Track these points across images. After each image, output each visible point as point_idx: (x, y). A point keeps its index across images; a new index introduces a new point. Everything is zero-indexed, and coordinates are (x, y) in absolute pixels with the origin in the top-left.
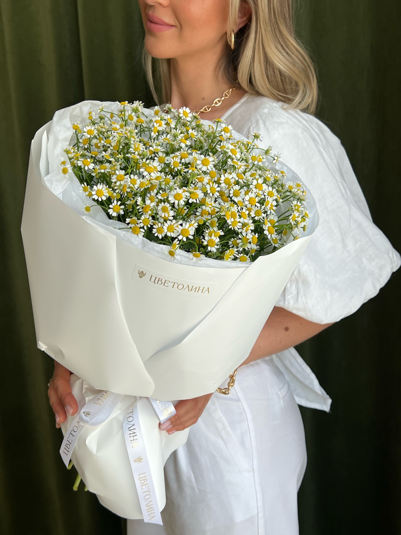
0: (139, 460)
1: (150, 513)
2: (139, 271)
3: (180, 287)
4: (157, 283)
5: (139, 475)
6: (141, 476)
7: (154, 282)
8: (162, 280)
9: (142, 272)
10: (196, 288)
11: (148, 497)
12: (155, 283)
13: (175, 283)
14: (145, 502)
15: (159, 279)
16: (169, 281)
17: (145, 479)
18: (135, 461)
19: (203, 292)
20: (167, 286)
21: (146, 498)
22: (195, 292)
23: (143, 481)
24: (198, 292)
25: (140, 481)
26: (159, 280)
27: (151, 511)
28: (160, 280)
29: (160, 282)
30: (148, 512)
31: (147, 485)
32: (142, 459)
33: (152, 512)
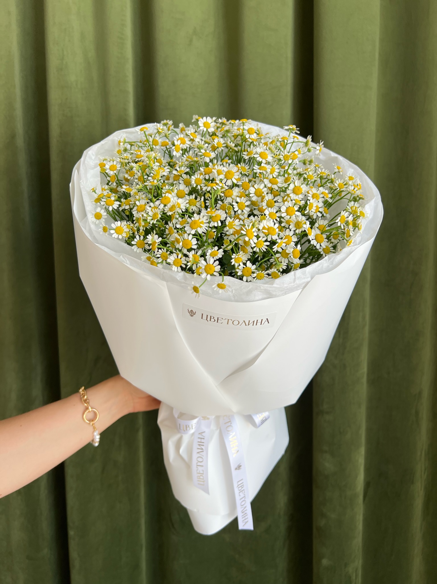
9: (192, 310)
33: (246, 517)
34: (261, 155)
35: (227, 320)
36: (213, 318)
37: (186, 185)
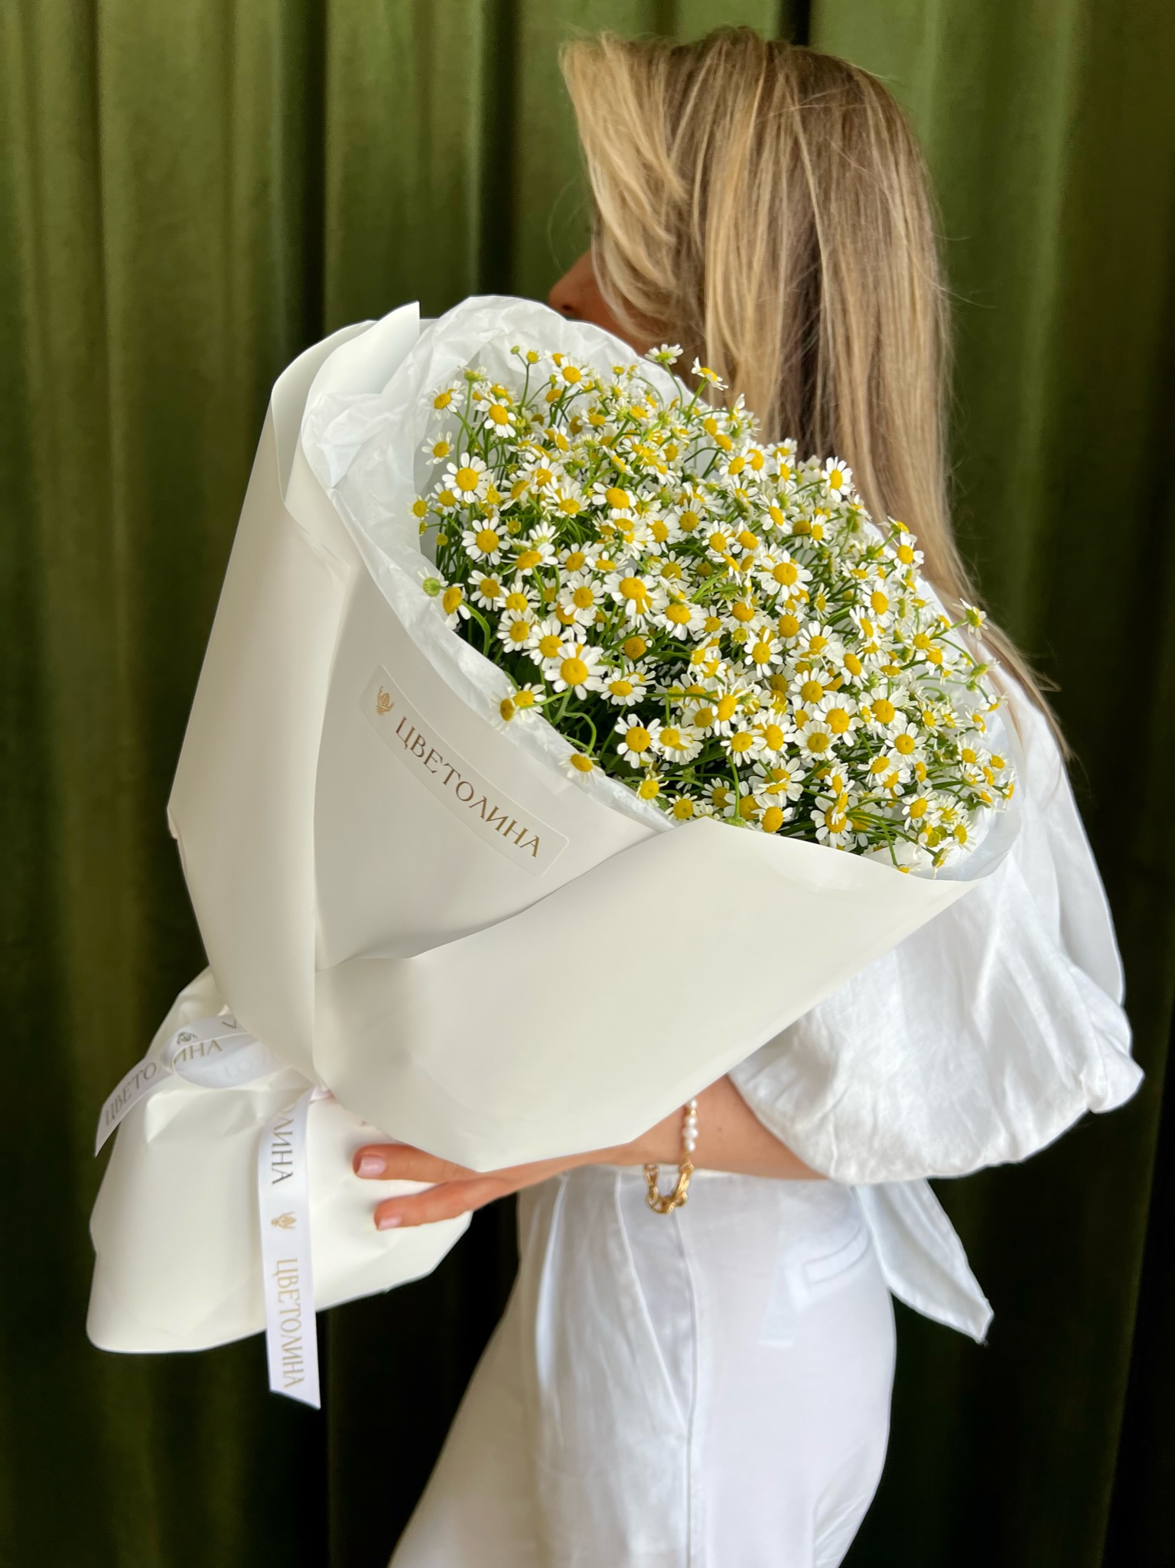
0: (285, 1221)
1: (289, 1368)
2: (381, 691)
3: (465, 791)
4: (412, 749)
5: (279, 1262)
6: (282, 1267)
7: (406, 741)
8: (423, 745)
9: (387, 695)
10: (505, 818)
11: (294, 1325)
12: (406, 746)
13: (453, 771)
14: (282, 1336)
15: (419, 737)
16: (441, 758)
17: (294, 1277)
18: (275, 1222)
19: (521, 843)
20: (433, 772)
21: (287, 1326)
22: (498, 829)
23: (285, 1282)
24: (505, 834)
25: (280, 1279)
26: (416, 742)
27: (293, 1363)
28: (421, 742)
29: (418, 749)
30: (285, 1364)
31: (295, 1295)
32: (294, 1220)
33: (297, 1367)
34: (875, 596)
35: (451, 770)
36: (422, 743)
37: (681, 525)
